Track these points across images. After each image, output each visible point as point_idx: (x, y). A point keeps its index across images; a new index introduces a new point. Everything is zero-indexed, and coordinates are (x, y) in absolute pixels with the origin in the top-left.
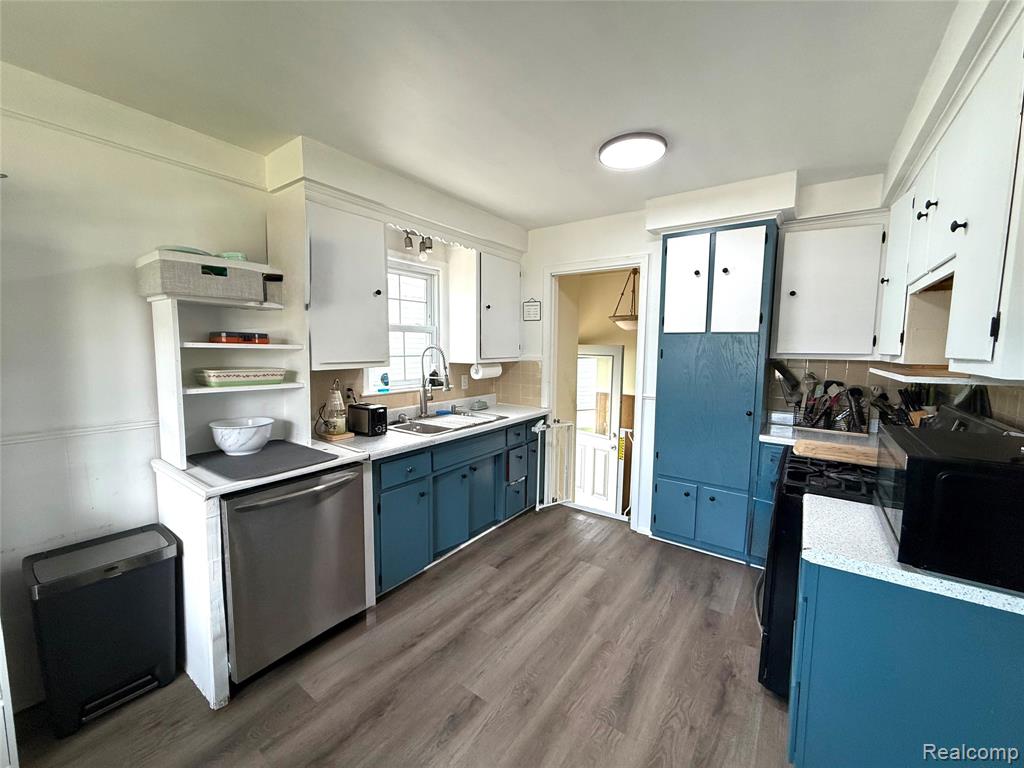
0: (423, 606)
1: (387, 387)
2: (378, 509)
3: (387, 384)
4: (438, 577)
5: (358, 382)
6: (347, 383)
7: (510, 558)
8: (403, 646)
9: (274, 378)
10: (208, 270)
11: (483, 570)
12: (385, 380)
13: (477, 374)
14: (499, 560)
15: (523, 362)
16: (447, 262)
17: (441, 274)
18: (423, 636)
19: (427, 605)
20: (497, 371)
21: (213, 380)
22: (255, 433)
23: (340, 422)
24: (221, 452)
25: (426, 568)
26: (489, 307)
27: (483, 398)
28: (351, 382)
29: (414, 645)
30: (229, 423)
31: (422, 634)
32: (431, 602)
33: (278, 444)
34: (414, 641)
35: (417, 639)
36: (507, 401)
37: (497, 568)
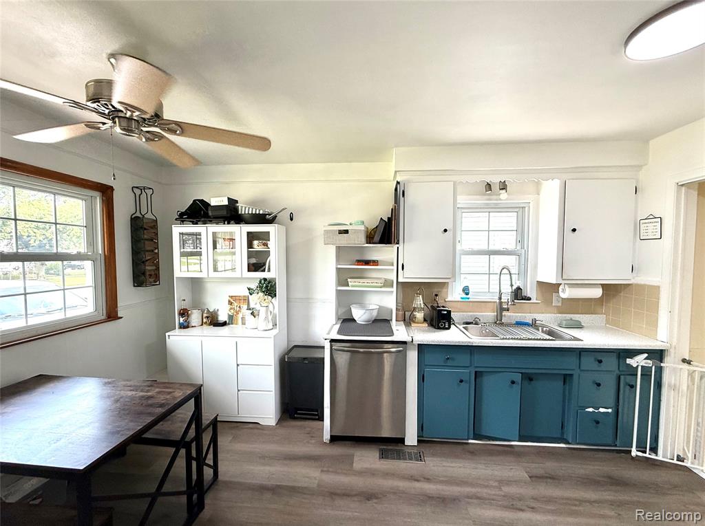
0: (445, 464)
1: (468, 296)
2: (421, 378)
3: (467, 294)
4: (473, 453)
5: (444, 290)
6: (435, 291)
7: (552, 478)
8: (411, 477)
9: (377, 284)
10: (341, 232)
11: (516, 471)
12: (466, 291)
13: (566, 293)
14: (540, 472)
15: (637, 285)
16: (539, 194)
17: (531, 205)
18: (428, 480)
19: (448, 465)
20: (597, 293)
21: (350, 284)
22: (365, 313)
23: (420, 315)
24: (354, 320)
25: (470, 441)
26: (574, 230)
27: (577, 317)
28: (439, 290)
29: (418, 481)
30: (361, 305)
31: (428, 479)
32: (453, 465)
33: (381, 322)
34: (419, 479)
35: (422, 479)
36: (614, 324)
37: (530, 477)
